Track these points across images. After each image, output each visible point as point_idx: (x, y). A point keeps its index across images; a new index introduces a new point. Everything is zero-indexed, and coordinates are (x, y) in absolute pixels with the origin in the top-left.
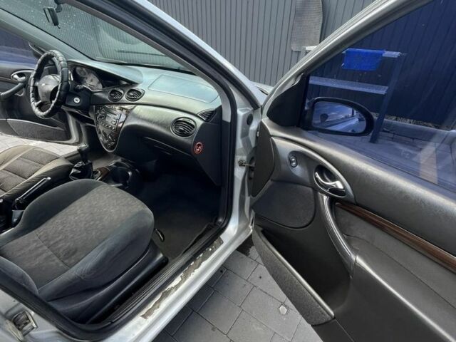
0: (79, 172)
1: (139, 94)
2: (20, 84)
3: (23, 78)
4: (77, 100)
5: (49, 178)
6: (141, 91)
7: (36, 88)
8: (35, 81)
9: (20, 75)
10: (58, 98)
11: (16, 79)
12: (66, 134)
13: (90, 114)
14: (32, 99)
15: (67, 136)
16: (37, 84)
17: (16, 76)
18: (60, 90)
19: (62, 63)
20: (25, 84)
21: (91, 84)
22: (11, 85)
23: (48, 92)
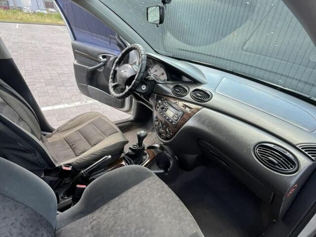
0: (133, 153)
1: (207, 96)
2: (102, 63)
3: (105, 59)
4: (144, 88)
5: (110, 157)
6: (209, 93)
7: (115, 72)
8: (116, 66)
9: (104, 57)
10: (132, 86)
11: (100, 59)
12: (122, 104)
13: (150, 99)
14: (110, 80)
15: (122, 106)
16: (117, 68)
17: (101, 58)
18: (137, 80)
19: (143, 56)
20: (105, 64)
21: (155, 73)
22: (96, 62)
23: (125, 78)
